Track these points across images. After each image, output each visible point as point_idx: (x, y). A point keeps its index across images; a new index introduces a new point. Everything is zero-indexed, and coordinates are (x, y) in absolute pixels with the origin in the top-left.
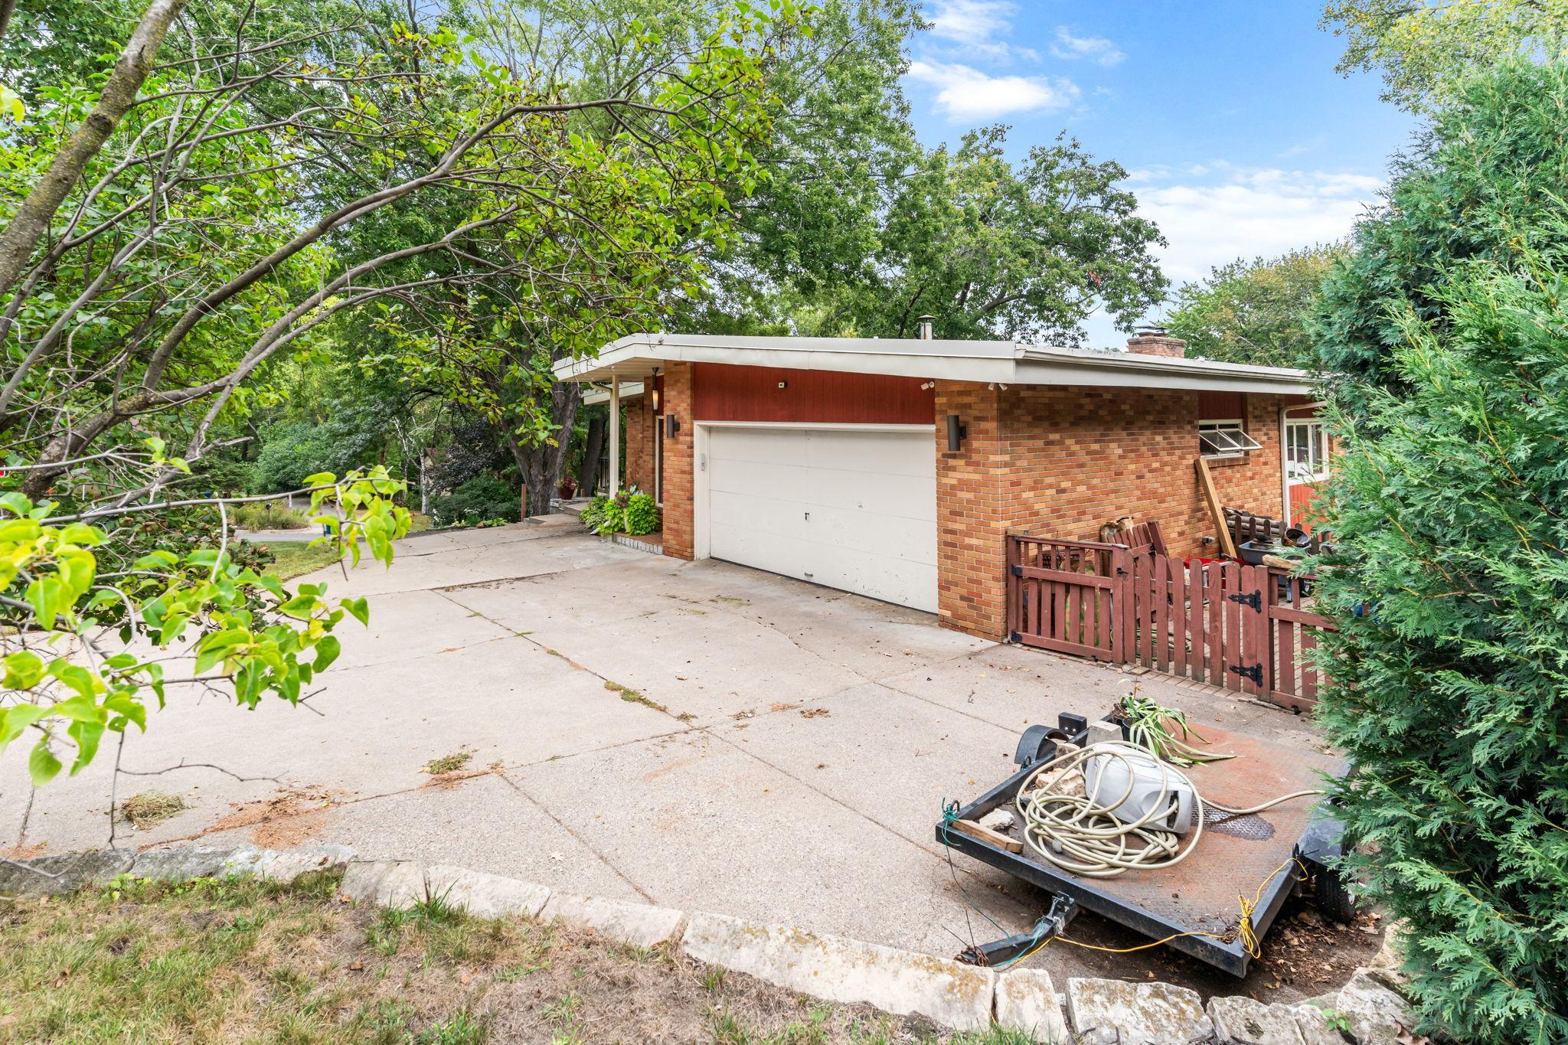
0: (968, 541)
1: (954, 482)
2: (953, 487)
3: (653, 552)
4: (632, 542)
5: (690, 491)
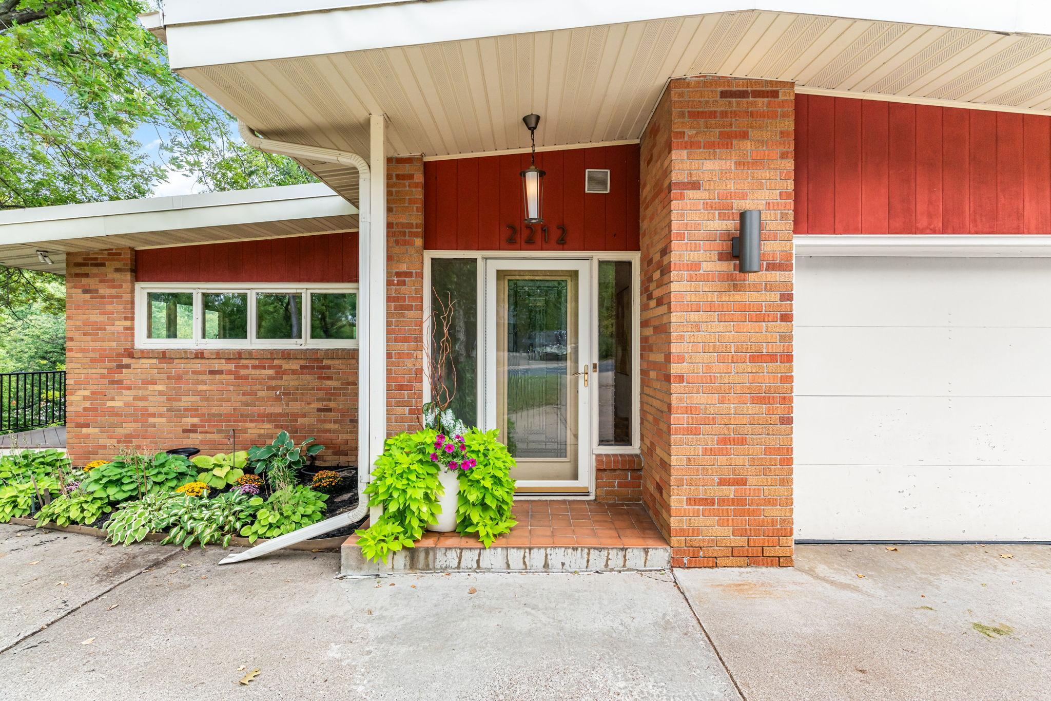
3: (625, 568)
4: (515, 556)
5: (787, 400)
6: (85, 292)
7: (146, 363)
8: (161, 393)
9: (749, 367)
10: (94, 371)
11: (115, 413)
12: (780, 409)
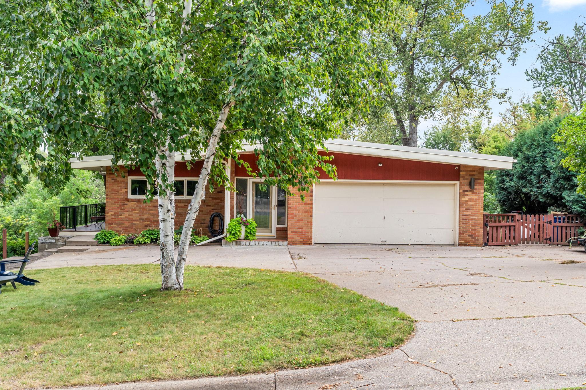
0: (472, 217)
1: (467, 199)
2: (467, 201)
3: (279, 245)
4: (257, 243)
5: (311, 212)
6: (113, 179)
7: (133, 203)
8: (137, 213)
9: (304, 205)
10: (116, 206)
11: (122, 220)
12: (310, 214)
